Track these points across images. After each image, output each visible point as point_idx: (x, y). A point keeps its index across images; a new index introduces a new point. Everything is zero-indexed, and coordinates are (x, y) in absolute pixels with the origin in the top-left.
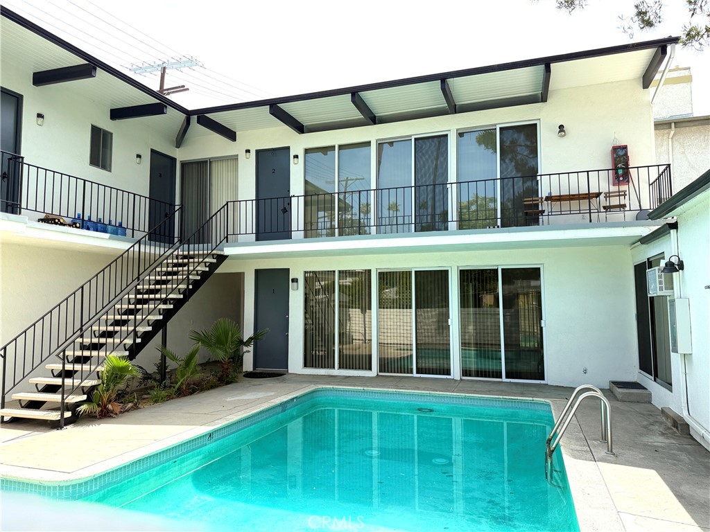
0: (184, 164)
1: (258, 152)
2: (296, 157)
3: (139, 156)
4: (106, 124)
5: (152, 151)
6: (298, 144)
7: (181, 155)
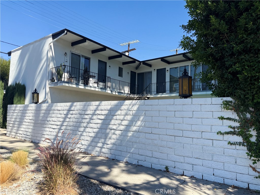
0: (138, 74)
1: (157, 70)
2: (168, 70)
3: (128, 73)
4: (122, 66)
5: (131, 71)
6: (168, 67)
7: (138, 72)
